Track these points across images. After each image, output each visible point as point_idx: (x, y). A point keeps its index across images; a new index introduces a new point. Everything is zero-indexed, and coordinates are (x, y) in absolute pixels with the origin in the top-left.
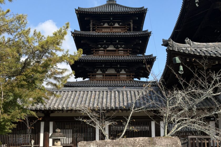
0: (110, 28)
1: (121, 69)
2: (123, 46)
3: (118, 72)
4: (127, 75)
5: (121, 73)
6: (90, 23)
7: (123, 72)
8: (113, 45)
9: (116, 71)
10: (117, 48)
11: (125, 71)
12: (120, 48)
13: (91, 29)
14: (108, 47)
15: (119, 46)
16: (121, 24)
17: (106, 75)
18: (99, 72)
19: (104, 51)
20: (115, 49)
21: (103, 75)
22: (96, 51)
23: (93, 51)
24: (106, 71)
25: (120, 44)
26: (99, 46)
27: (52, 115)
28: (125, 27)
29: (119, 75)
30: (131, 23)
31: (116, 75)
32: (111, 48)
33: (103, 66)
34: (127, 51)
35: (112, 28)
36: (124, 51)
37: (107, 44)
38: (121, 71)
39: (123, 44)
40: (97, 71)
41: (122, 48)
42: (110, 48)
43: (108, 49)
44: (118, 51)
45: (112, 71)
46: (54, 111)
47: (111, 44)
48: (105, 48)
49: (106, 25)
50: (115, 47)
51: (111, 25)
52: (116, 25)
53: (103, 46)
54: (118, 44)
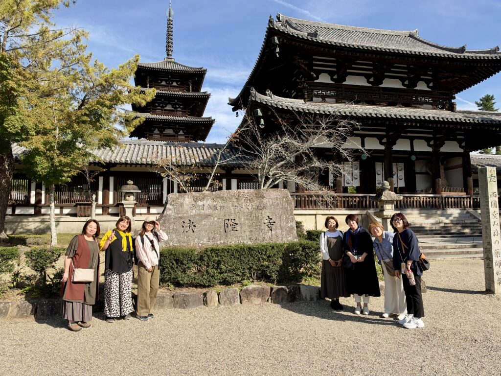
0: (168, 86)
1: (179, 130)
2: (182, 107)
3: (177, 133)
4: (186, 137)
5: (179, 133)
6: (147, 79)
7: (181, 133)
8: (171, 104)
9: (174, 131)
10: (176, 108)
11: (183, 132)
12: (178, 108)
13: (148, 85)
14: (166, 106)
15: (177, 106)
16: (179, 83)
17: (164, 135)
18: (156, 131)
19: (162, 110)
20: (173, 109)
21: (161, 135)
22: (153, 109)
23: (150, 109)
24: (164, 131)
25: (178, 105)
26: (157, 105)
27: (112, 169)
28: (183, 87)
29: (177, 137)
30: (190, 83)
31: (175, 136)
32: (169, 107)
33: (161, 125)
34: (185, 112)
35: (171, 86)
36: (182, 112)
37: (165, 103)
38: (179, 132)
39: (181, 105)
40: (155, 130)
41: (181, 108)
42: (167, 108)
43: (165, 108)
44: (176, 111)
45: (169, 131)
46: (115, 164)
47: (169, 103)
48: (163, 107)
49: (164, 83)
50: (173, 107)
51: (169, 84)
52: (175, 84)
53: (161, 105)
54: (176, 104)
